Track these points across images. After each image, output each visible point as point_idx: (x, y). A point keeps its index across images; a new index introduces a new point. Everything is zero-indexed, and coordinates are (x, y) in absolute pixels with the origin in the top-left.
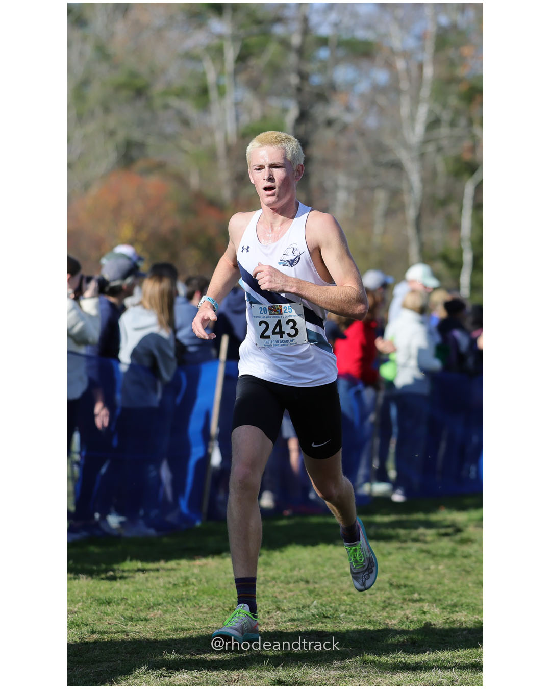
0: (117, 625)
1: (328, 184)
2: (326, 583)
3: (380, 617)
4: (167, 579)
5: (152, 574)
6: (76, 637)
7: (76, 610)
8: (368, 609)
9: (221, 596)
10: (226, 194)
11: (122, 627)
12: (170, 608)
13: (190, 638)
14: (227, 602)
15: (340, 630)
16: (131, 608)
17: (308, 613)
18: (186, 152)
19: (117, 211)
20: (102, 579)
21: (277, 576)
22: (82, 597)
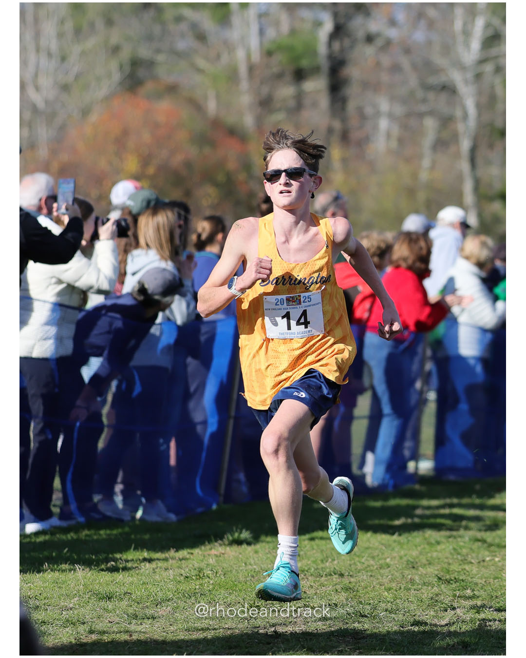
0: (119, 623)
1: (369, 110)
2: (364, 576)
3: (427, 616)
4: (178, 571)
5: (160, 564)
6: (71, 637)
7: (71, 605)
8: (412, 607)
9: (240, 590)
10: (249, 121)
11: (124, 626)
12: (182, 604)
13: (204, 639)
14: (248, 597)
15: (379, 631)
16: (136, 604)
17: (342, 611)
18: (200, 71)
19: (121, 141)
20: (102, 570)
21: (306, 569)
22: (78, 591)
